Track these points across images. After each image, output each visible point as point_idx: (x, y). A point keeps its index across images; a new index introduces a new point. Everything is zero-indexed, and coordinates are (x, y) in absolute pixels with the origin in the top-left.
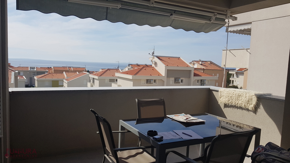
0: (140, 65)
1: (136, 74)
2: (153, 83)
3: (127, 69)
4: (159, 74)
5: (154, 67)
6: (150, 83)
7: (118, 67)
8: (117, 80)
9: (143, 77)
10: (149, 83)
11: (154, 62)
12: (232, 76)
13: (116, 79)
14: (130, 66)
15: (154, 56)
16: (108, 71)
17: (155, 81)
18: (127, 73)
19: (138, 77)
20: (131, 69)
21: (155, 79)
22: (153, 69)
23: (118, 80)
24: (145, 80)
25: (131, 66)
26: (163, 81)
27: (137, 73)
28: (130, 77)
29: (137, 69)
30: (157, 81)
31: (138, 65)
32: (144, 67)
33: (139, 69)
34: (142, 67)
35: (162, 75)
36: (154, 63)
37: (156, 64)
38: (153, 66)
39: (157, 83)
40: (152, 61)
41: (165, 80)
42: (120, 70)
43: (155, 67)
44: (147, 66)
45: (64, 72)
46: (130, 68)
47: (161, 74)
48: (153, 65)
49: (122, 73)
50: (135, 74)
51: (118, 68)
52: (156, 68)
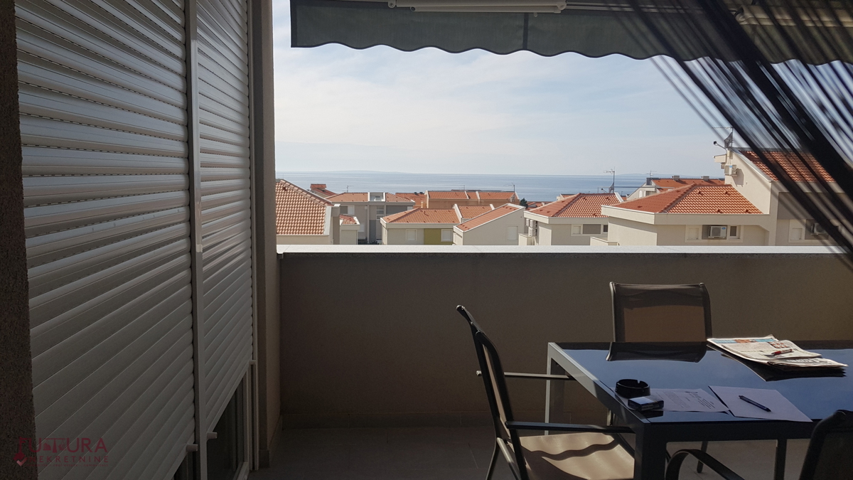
0: (687, 181)
1: (668, 209)
2: (725, 238)
3: (641, 194)
4: (749, 209)
5: (730, 185)
6: (715, 238)
7: (612, 188)
8: (606, 228)
9: (692, 216)
10: (711, 236)
11: (731, 169)
13: (602, 223)
14: (653, 184)
15: (732, 150)
16: (581, 200)
17: (734, 231)
18: (639, 207)
19: (673, 217)
20: (655, 192)
21: (733, 224)
22: (729, 192)
23: (610, 226)
24: (698, 229)
25: (656, 183)
26: (765, 232)
27: (671, 204)
28: (648, 217)
29: (672, 192)
30: (741, 233)
31: (679, 181)
32: (695, 185)
33: (678, 191)
34: (687, 187)
35: (760, 210)
36: (733, 171)
37: (737, 174)
38: (726, 182)
39: (741, 237)
40: (726, 165)
41: (772, 227)
42: (618, 196)
43: (734, 186)
44: (709, 182)
45: (456, 205)
46: (653, 189)
47: (757, 207)
48: (729, 180)
49: (622, 206)
50: (665, 209)
51: (612, 192)
52: (738, 188)
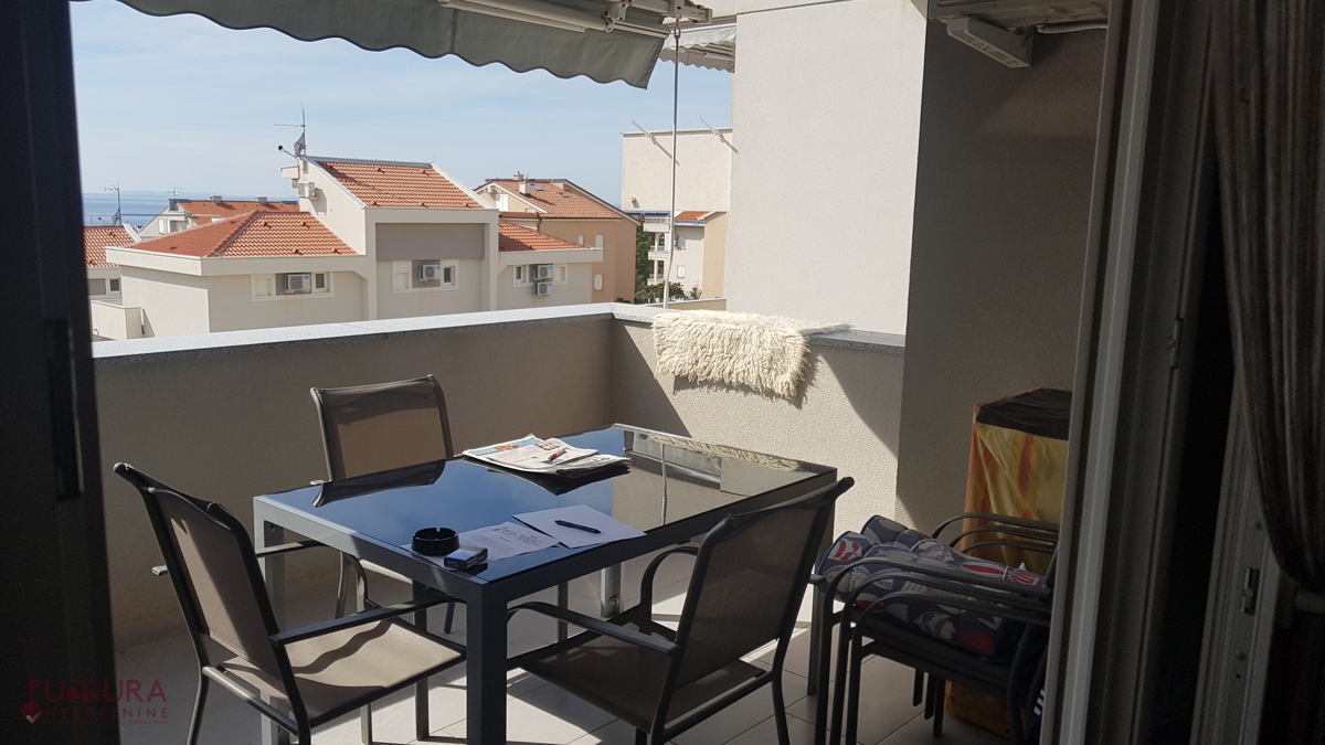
0: (234, 205)
1: (222, 249)
2: (310, 292)
3: (161, 227)
4: (339, 249)
5: (308, 213)
6: (296, 293)
7: (118, 217)
8: (115, 285)
9: (257, 263)
10: (290, 290)
11: (307, 189)
12: (656, 243)
13: (108, 276)
14: (181, 209)
15: (306, 159)
17: (320, 280)
18: (173, 248)
19: (231, 263)
20: (186, 222)
21: (319, 271)
22: (308, 223)
23: (125, 281)
24: (269, 280)
25: (185, 207)
26: (362, 279)
27: (225, 242)
28: (191, 265)
29: (223, 223)
30: (331, 282)
31: (222, 204)
32: (257, 212)
33: (232, 222)
34: (246, 215)
35: (354, 249)
36: (310, 192)
37: (317, 196)
38: (302, 209)
39: (332, 289)
40: (300, 182)
41: (370, 271)
42: (128, 229)
43: (314, 214)
44: (268, 206)
46: (183, 219)
47: (349, 245)
48: (305, 205)
49: (141, 246)
50: (217, 250)
51: (118, 224)
52: (319, 217)
